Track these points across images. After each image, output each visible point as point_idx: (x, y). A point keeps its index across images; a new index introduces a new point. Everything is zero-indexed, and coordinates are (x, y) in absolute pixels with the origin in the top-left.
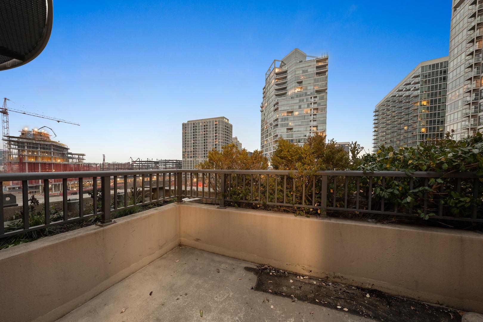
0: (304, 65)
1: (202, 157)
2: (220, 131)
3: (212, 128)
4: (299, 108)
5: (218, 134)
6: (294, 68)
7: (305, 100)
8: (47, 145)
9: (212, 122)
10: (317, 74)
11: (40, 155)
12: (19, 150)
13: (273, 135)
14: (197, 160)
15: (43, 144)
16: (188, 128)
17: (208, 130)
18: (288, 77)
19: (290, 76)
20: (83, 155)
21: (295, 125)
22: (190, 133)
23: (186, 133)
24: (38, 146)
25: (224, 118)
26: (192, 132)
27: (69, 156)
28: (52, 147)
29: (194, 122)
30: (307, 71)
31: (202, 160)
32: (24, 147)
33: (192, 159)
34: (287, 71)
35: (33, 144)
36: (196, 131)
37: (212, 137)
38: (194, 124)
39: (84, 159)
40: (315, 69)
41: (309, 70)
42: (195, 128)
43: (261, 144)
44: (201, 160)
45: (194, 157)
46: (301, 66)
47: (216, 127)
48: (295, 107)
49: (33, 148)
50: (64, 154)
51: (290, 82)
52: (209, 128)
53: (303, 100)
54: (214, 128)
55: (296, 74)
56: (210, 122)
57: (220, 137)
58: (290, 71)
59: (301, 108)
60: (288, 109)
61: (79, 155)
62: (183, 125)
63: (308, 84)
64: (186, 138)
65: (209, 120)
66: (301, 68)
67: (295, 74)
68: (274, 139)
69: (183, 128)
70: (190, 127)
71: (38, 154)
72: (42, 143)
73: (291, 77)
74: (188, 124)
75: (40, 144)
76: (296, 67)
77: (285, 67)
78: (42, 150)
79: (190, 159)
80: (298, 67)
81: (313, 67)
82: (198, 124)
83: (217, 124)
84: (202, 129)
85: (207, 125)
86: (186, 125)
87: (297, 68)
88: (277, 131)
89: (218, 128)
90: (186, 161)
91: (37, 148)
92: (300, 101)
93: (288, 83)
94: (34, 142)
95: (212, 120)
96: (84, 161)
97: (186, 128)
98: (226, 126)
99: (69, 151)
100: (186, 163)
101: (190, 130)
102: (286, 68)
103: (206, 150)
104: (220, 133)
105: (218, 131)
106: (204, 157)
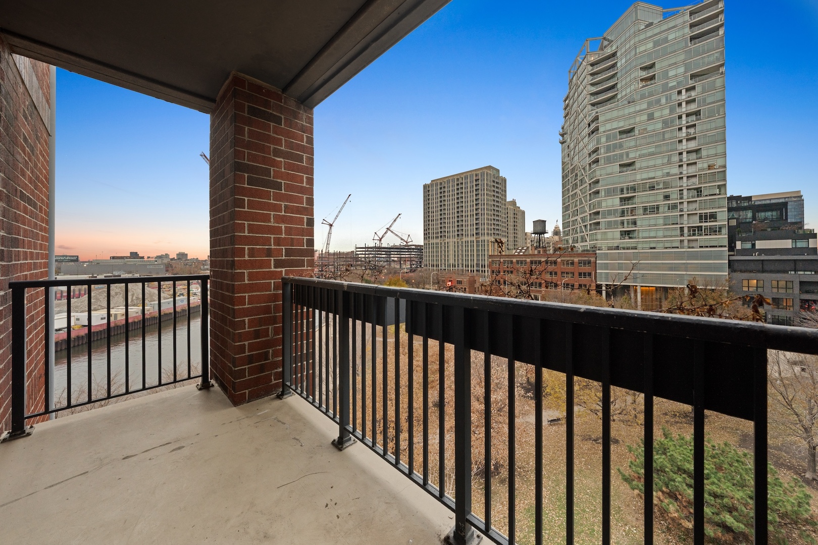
0: (657, 31)
1: (455, 236)
2: (484, 190)
3: (470, 186)
4: (649, 120)
5: (481, 196)
6: (632, 42)
7: (663, 101)
9: (470, 177)
10: (692, 38)
13: (587, 181)
14: (446, 241)
17: (464, 190)
18: (619, 65)
19: (624, 61)
21: (640, 156)
22: (436, 199)
23: (429, 199)
25: (490, 167)
29: (441, 181)
30: (666, 40)
31: (455, 242)
34: (616, 52)
36: (444, 194)
37: (470, 202)
38: (441, 184)
40: (687, 30)
41: (671, 37)
42: (442, 190)
43: (563, 204)
44: (452, 242)
45: (441, 236)
46: (649, 34)
47: (476, 185)
48: (638, 119)
51: (624, 72)
52: (465, 187)
53: (658, 101)
54: (473, 186)
55: (638, 52)
56: (466, 178)
57: (484, 200)
58: (623, 50)
59: (653, 119)
60: (619, 126)
62: (425, 187)
63: (670, 65)
64: (429, 208)
65: (465, 175)
66: (650, 37)
67: (636, 54)
68: (590, 190)
69: (424, 192)
70: (436, 189)
73: (626, 62)
74: (432, 185)
76: (637, 39)
77: (612, 46)
79: (435, 241)
80: (642, 37)
81: (683, 28)
82: (447, 183)
83: (479, 179)
84: (454, 189)
85: (462, 183)
86: (429, 187)
87: (640, 41)
88: (598, 173)
89: (481, 186)
90: (429, 244)
92: (650, 105)
93: (619, 75)
95: (470, 173)
97: (429, 191)
98: (494, 181)
100: (429, 248)
101: (436, 194)
102: (614, 48)
103: (462, 223)
104: (484, 194)
105: (481, 191)
106: (458, 235)
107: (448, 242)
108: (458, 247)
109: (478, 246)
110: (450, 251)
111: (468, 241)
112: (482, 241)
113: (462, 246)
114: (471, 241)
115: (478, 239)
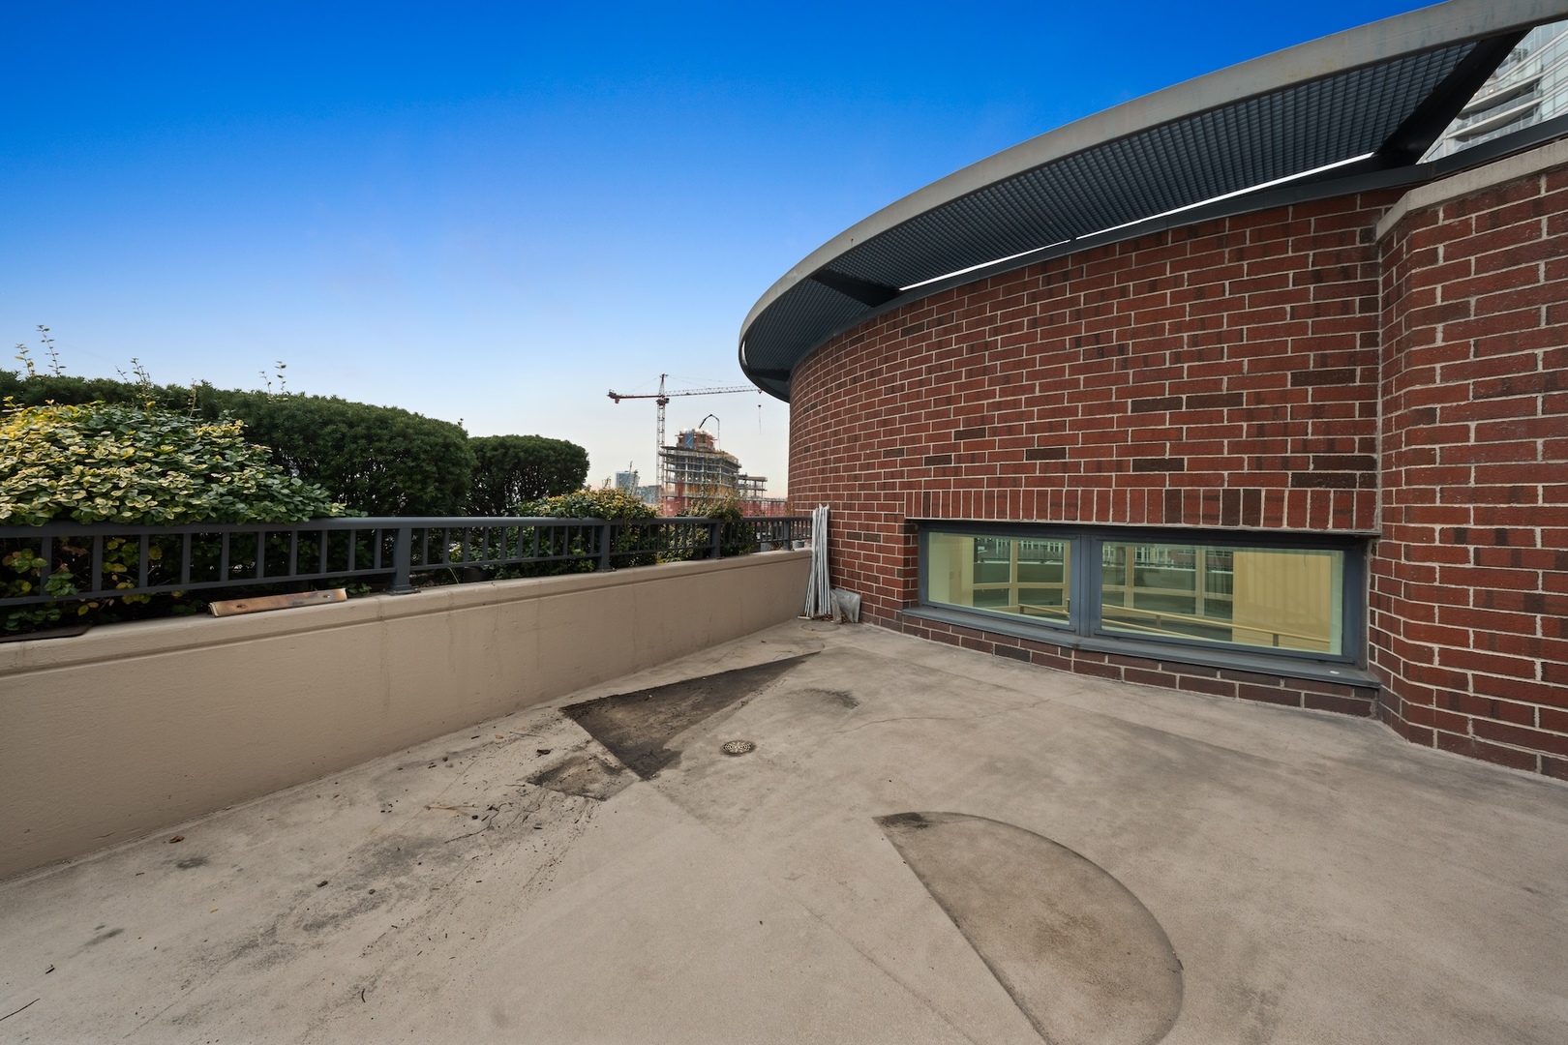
8: (712, 461)
12: (677, 473)
20: (763, 480)
24: (702, 463)
27: (741, 482)
28: (719, 464)
32: (683, 466)
35: (696, 459)
49: (696, 467)
50: (734, 478)
61: (756, 480)
71: (700, 480)
72: (707, 456)
75: (705, 459)
78: (706, 471)
91: (701, 467)
94: (698, 455)
96: (767, 495)
99: (741, 472)
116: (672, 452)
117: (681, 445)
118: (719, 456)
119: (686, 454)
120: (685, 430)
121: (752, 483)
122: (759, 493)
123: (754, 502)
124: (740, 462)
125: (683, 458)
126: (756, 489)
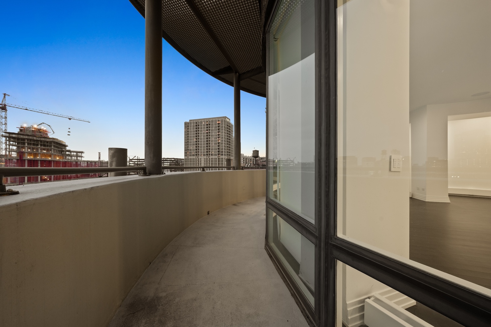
1: (205, 155)
2: (223, 130)
3: (215, 127)
5: (221, 133)
8: (47, 142)
9: (215, 121)
11: (40, 152)
14: (200, 158)
15: (44, 141)
16: (190, 127)
17: (211, 129)
20: (82, 152)
22: (193, 132)
23: (188, 131)
24: (38, 143)
25: (226, 117)
26: (194, 131)
27: (67, 153)
28: (53, 144)
29: (197, 121)
31: (205, 159)
32: (24, 144)
33: (195, 157)
35: (34, 140)
36: (198, 130)
37: (215, 136)
38: (196, 123)
39: (82, 157)
42: (197, 127)
44: (203, 158)
45: (196, 155)
47: (218, 126)
49: (34, 144)
50: (62, 151)
52: (212, 127)
57: (223, 135)
61: (77, 152)
62: (186, 123)
64: (188, 137)
65: (211, 120)
69: (185, 127)
70: (193, 126)
71: (38, 151)
72: (43, 139)
74: (191, 123)
75: (41, 141)
78: (42, 147)
79: (192, 157)
82: (201, 123)
83: (220, 123)
84: (205, 127)
85: (210, 124)
86: (188, 124)
89: (221, 127)
90: (188, 159)
91: (37, 145)
94: (35, 139)
95: (215, 119)
96: (83, 159)
97: (188, 126)
98: (228, 125)
99: (68, 148)
100: (188, 161)
101: (193, 128)
103: (209, 148)
104: (223, 132)
105: (221, 130)
106: (207, 155)
107: (200, 159)
108: (207, 161)
109: (219, 161)
110: (202, 163)
111: (213, 158)
112: (221, 158)
113: (210, 161)
114: (215, 158)
115: (219, 158)
116: (14, 136)
117: (22, 133)
118: (51, 140)
119: (25, 137)
120: (25, 125)
121: (75, 154)
122: (79, 158)
123: (77, 162)
124: (67, 144)
125: (24, 139)
126: (77, 156)
